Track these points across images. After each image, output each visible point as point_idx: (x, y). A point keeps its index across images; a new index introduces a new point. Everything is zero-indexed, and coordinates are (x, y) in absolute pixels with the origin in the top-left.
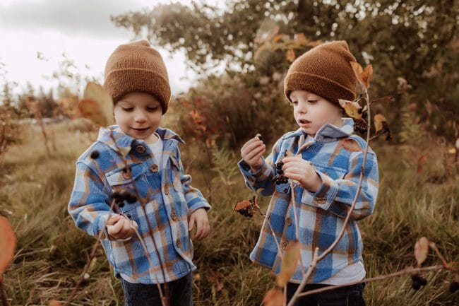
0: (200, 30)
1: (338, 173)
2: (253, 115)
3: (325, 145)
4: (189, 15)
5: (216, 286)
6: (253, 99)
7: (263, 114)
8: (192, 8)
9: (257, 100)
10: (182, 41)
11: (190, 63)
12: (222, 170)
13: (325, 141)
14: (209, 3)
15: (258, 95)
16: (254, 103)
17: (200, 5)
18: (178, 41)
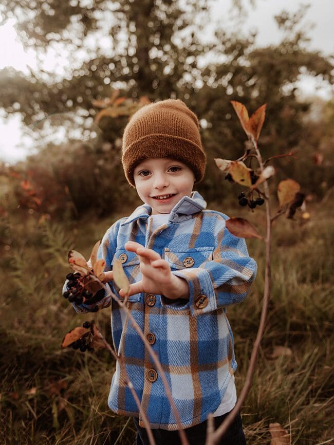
0: (37, 95)
1: (205, 254)
2: (97, 184)
3: (181, 225)
4: (24, 80)
5: (58, 403)
6: (96, 166)
7: (106, 182)
8: (27, 73)
9: (100, 167)
10: (17, 106)
11: (27, 129)
12: (58, 251)
13: (180, 220)
14: (45, 69)
15: (101, 162)
16: (97, 171)
17: (36, 70)
18: (11, 106)
